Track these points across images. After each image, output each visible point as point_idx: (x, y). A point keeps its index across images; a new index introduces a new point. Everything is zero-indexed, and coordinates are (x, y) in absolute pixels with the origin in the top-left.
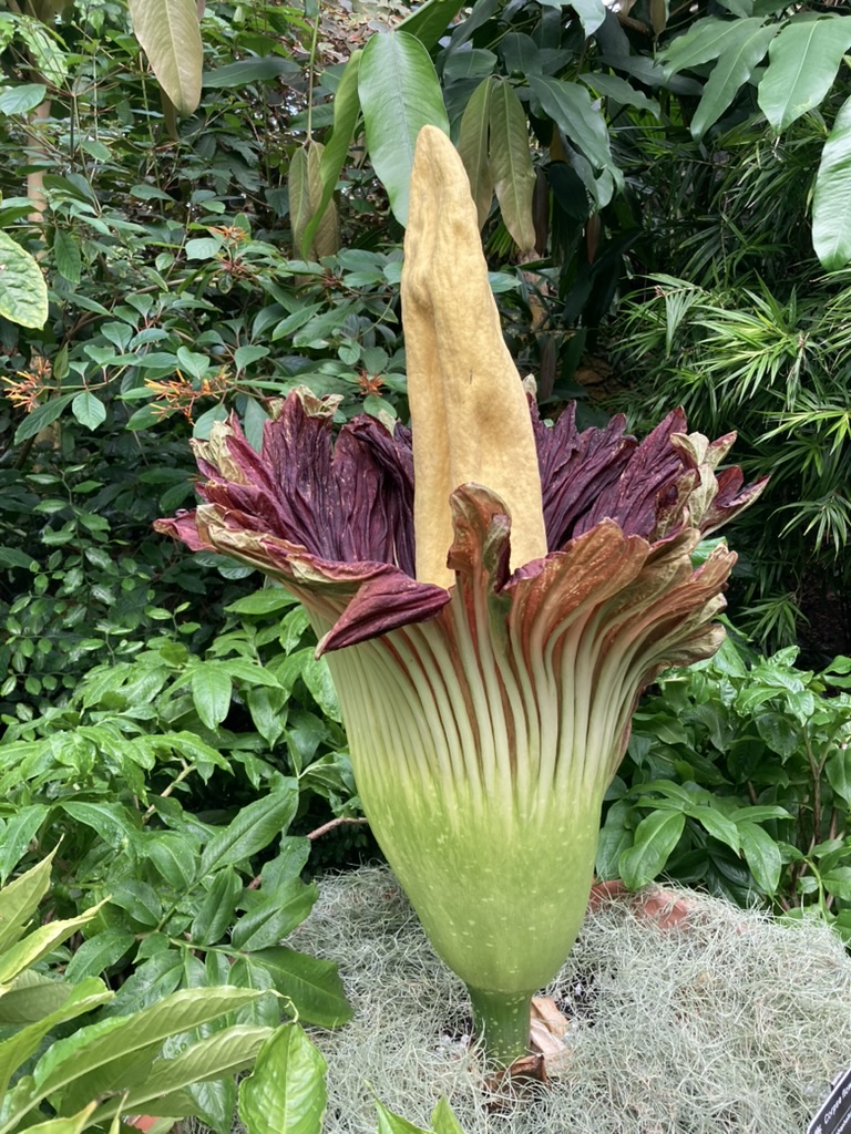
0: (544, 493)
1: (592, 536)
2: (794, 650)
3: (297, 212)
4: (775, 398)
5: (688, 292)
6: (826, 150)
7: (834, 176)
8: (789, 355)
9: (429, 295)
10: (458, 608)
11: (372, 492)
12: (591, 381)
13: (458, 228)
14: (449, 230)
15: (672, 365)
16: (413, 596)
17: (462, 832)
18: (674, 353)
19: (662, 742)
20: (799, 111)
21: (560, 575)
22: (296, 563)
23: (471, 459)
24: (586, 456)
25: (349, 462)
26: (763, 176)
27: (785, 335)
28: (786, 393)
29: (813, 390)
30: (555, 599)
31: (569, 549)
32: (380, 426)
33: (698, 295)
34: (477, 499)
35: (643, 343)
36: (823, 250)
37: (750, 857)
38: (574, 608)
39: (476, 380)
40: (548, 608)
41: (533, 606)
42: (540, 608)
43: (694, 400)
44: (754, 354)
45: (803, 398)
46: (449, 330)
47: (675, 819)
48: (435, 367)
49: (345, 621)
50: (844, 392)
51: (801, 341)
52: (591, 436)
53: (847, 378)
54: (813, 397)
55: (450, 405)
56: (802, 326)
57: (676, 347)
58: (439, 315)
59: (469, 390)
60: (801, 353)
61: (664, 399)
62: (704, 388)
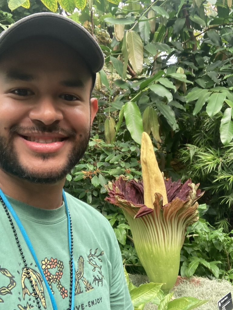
0: (167, 193)
1: (175, 200)
2: (222, 228)
3: (106, 132)
4: (216, 173)
5: (195, 148)
6: (222, 120)
7: (224, 126)
8: (218, 163)
9: (146, 161)
10: (155, 212)
11: (134, 193)
12: (174, 164)
13: (150, 150)
14: (149, 150)
15: (192, 164)
16: (148, 210)
17: (156, 254)
18: (193, 161)
19: (195, 250)
20: (215, 113)
21: (171, 206)
22: (131, 204)
23: (154, 188)
24: (174, 187)
25: (129, 188)
26: (209, 124)
27: (217, 158)
28: (218, 171)
29: (224, 170)
30: (170, 210)
31: (172, 202)
32: (135, 181)
33: (197, 149)
34: (158, 195)
35: (185, 159)
36: (223, 141)
37: (213, 270)
38: (173, 212)
39: (155, 175)
40: (169, 212)
41: (167, 212)
42: (168, 212)
43: (198, 172)
44: (210, 163)
45: (223, 173)
46: (150, 167)
47: (197, 263)
48: (147, 172)
49: (138, 213)
50: (231, 171)
51: (221, 160)
52: (174, 183)
53: (232, 168)
54: (225, 172)
55: (150, 179)
56: (221, 156)
57: (193, 160)
58: (148, 164)
59: (153, 176)
60: (221, 163)
61: (191, 172)
62: (200, 170)
